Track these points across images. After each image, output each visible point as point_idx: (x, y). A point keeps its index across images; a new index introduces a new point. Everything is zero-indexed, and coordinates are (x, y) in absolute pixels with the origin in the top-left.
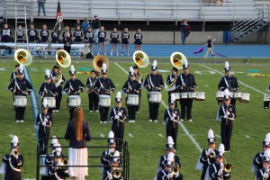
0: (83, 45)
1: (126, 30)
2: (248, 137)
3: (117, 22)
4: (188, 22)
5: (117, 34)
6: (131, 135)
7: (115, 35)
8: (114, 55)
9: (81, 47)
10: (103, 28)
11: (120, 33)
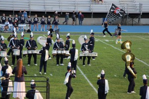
0: (25, 25)
1: (49, 17)
2: (115, 76)
3: (44, 12)
4: (82, 13)
5: (44, 19)
6: (51, 75)
7: (43, 20)
8: (43, 30)
9: (24, 26)
10: (36, 16)
11: (46, 18)
